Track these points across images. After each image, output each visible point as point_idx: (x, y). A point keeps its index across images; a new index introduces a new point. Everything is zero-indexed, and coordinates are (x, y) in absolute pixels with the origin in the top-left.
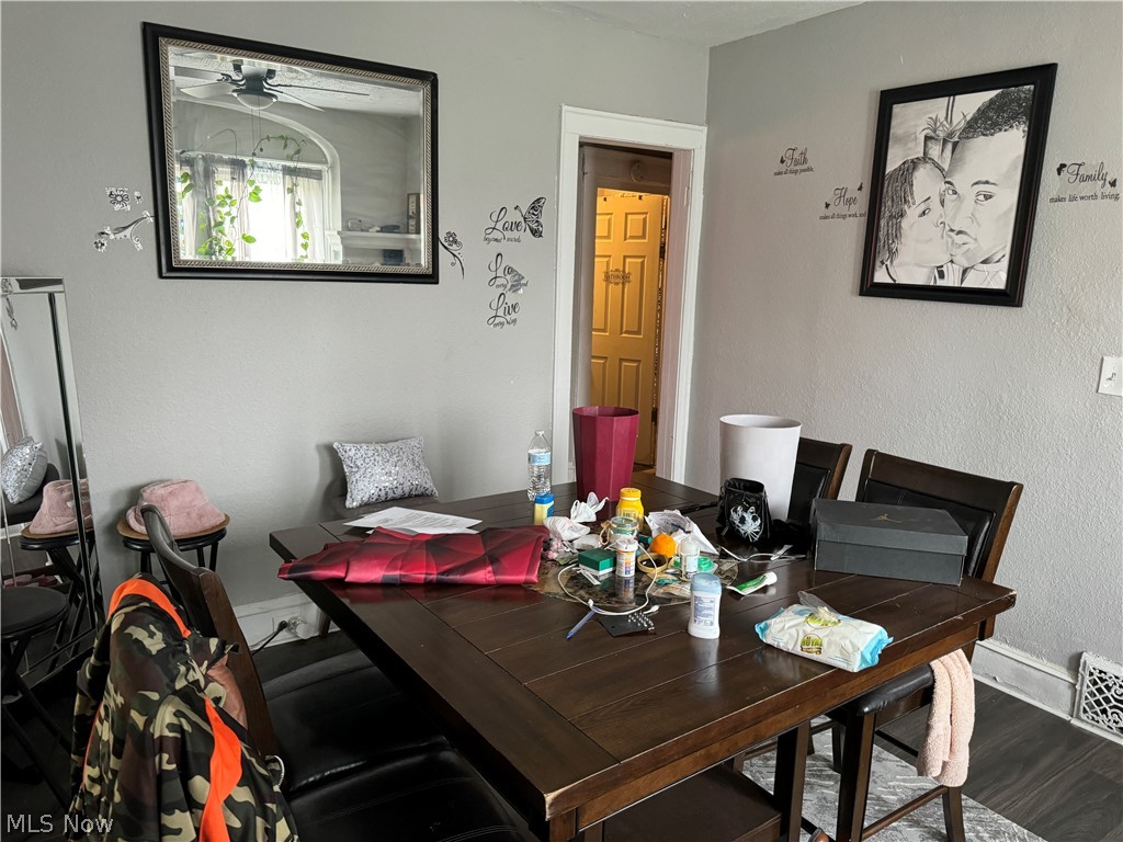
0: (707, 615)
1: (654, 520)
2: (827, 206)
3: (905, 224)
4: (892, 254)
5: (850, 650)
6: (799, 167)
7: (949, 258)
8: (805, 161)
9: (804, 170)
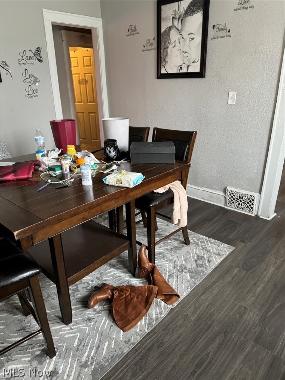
0: (86, 178)
1: (79, 155)
2: (144, 46)
3: (169, 51)
4: (166, 62)
5: (130, 180)
6: (134, 32)
7: (182, 62)
8: (136, 30)
9: (136, 34)
